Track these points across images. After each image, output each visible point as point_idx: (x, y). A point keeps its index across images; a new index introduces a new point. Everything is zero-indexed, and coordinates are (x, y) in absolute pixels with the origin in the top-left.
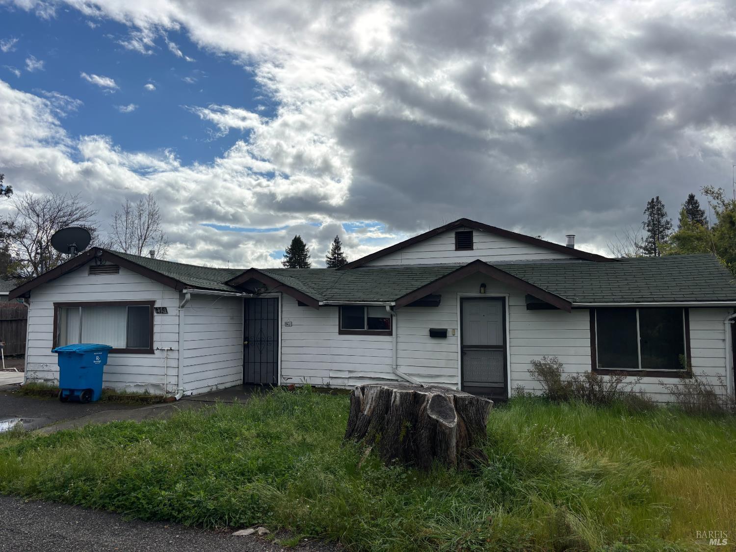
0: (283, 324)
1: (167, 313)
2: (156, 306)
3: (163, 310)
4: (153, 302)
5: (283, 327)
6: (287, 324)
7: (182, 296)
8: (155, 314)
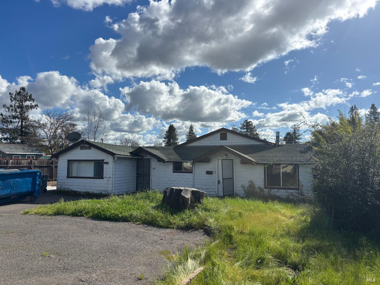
0: (152, 168)
1: (108, 164)
2: (104, 161)
3: (107, 163)
4: (103, 160)
5: (152, 170)
6: (153, 169)
7: (114, 158)
8: (104, 164)
